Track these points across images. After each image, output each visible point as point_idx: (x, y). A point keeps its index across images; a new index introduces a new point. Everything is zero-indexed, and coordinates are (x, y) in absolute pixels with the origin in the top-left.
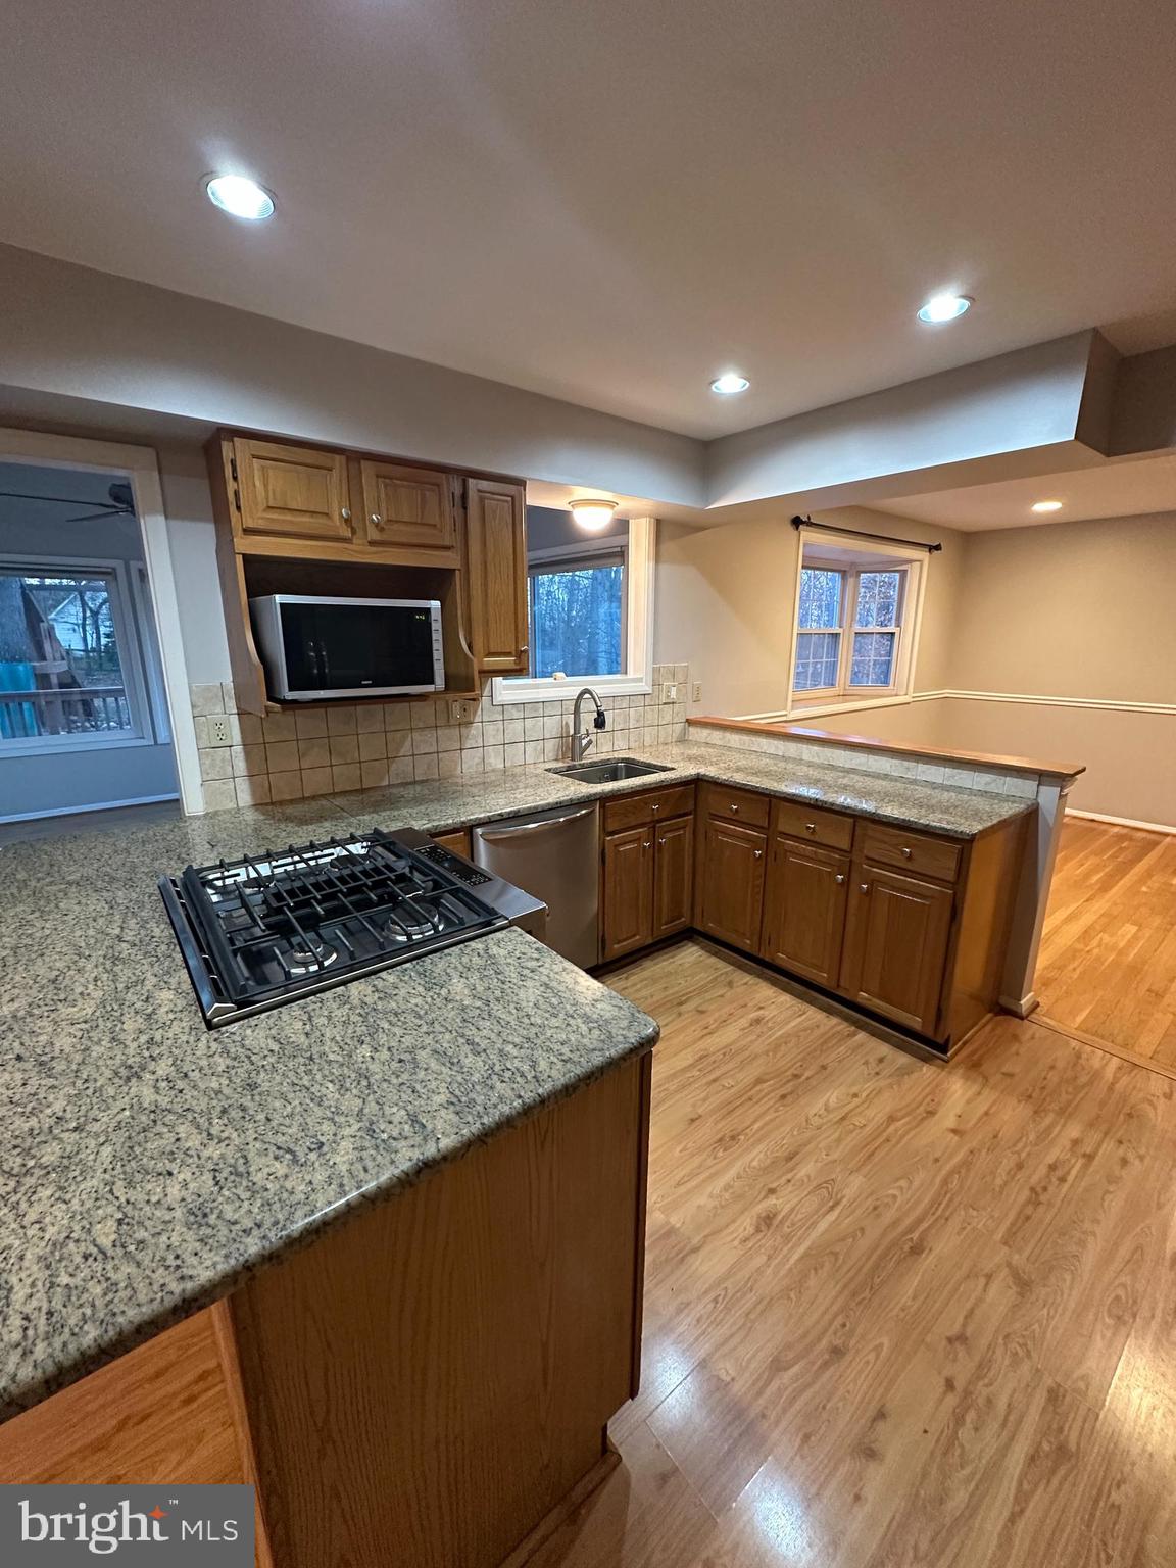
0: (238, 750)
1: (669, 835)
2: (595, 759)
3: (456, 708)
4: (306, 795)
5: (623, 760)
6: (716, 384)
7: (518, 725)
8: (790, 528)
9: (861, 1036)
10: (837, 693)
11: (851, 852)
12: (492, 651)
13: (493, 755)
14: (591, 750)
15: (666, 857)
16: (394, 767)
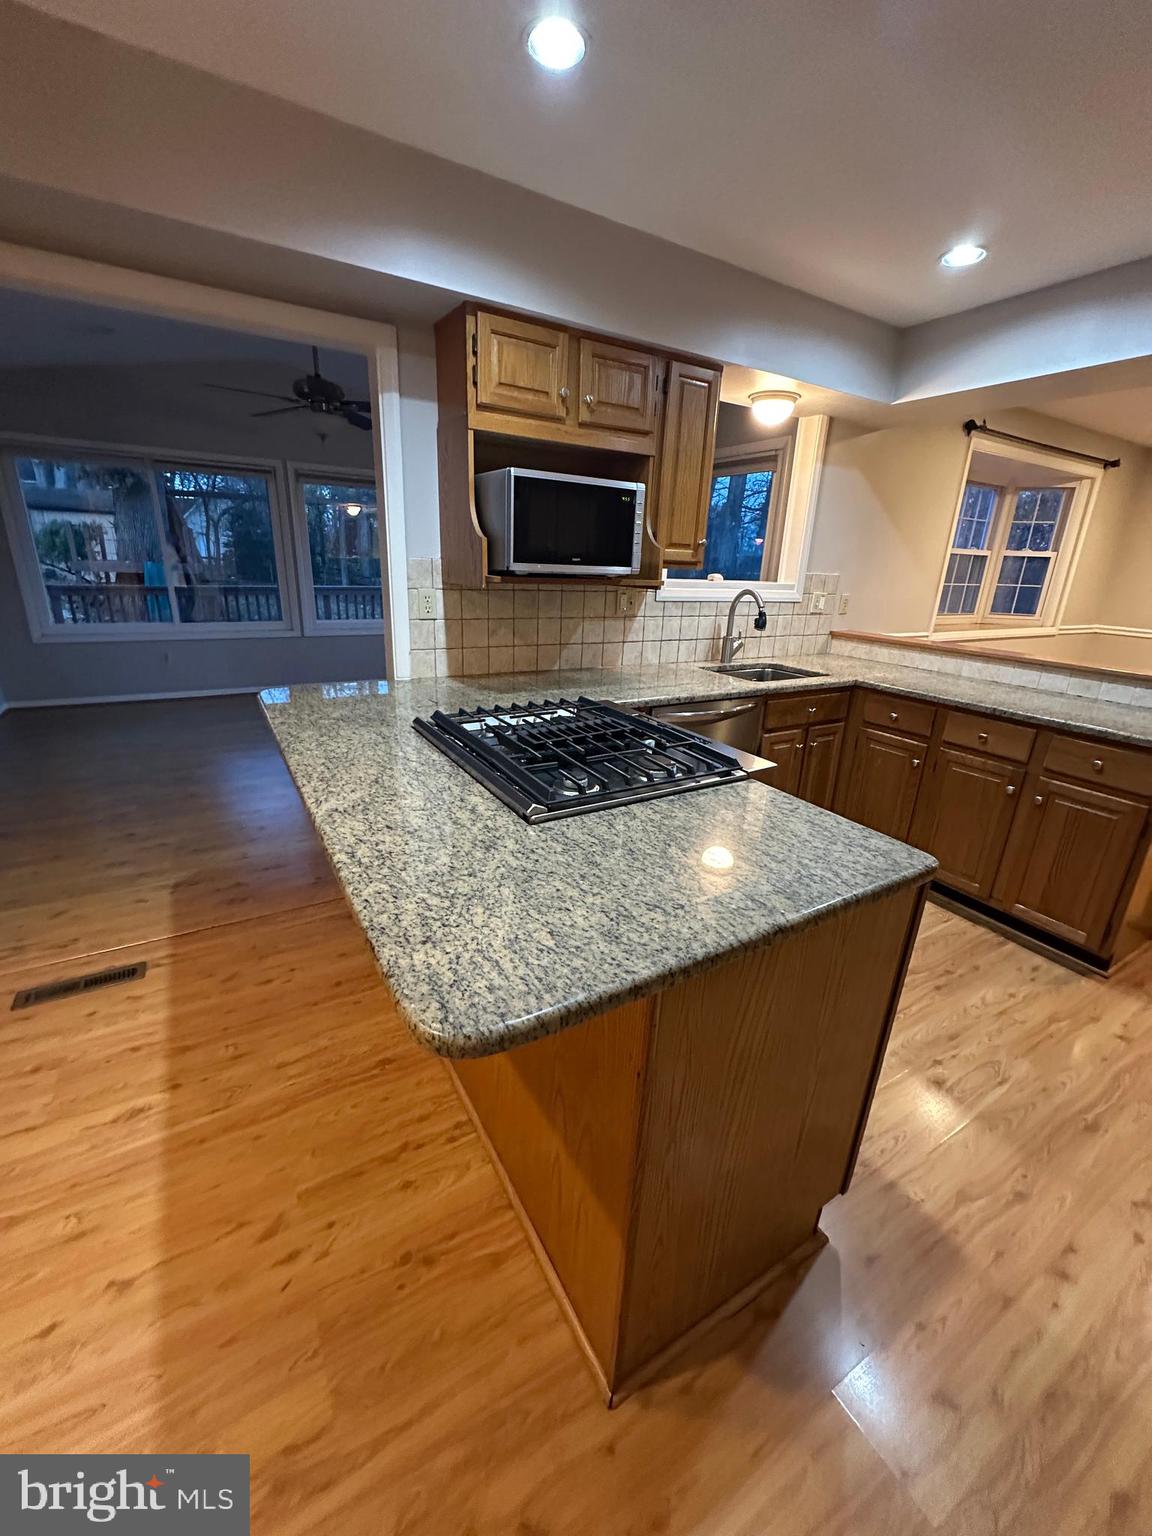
0: (441, 623)
1: (820, 739)
2: (745, 663)
3: (624, 600)
4: (491, 672)
5: (770, 666)
6: (947, 257)
7: (676, 622)
8: (961, 433)
9: (1011, 946)
10: (974, 621)
11: (1027, 764)
12: (674, 541)
13: (650, 651)
14: (739, 655)
15: (814, 761)
16: (564, 653)
